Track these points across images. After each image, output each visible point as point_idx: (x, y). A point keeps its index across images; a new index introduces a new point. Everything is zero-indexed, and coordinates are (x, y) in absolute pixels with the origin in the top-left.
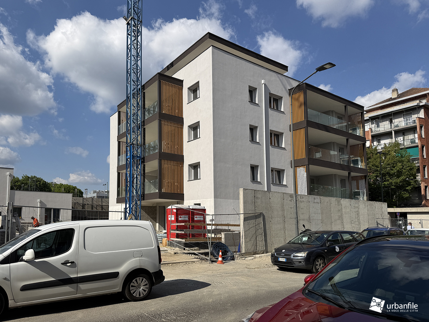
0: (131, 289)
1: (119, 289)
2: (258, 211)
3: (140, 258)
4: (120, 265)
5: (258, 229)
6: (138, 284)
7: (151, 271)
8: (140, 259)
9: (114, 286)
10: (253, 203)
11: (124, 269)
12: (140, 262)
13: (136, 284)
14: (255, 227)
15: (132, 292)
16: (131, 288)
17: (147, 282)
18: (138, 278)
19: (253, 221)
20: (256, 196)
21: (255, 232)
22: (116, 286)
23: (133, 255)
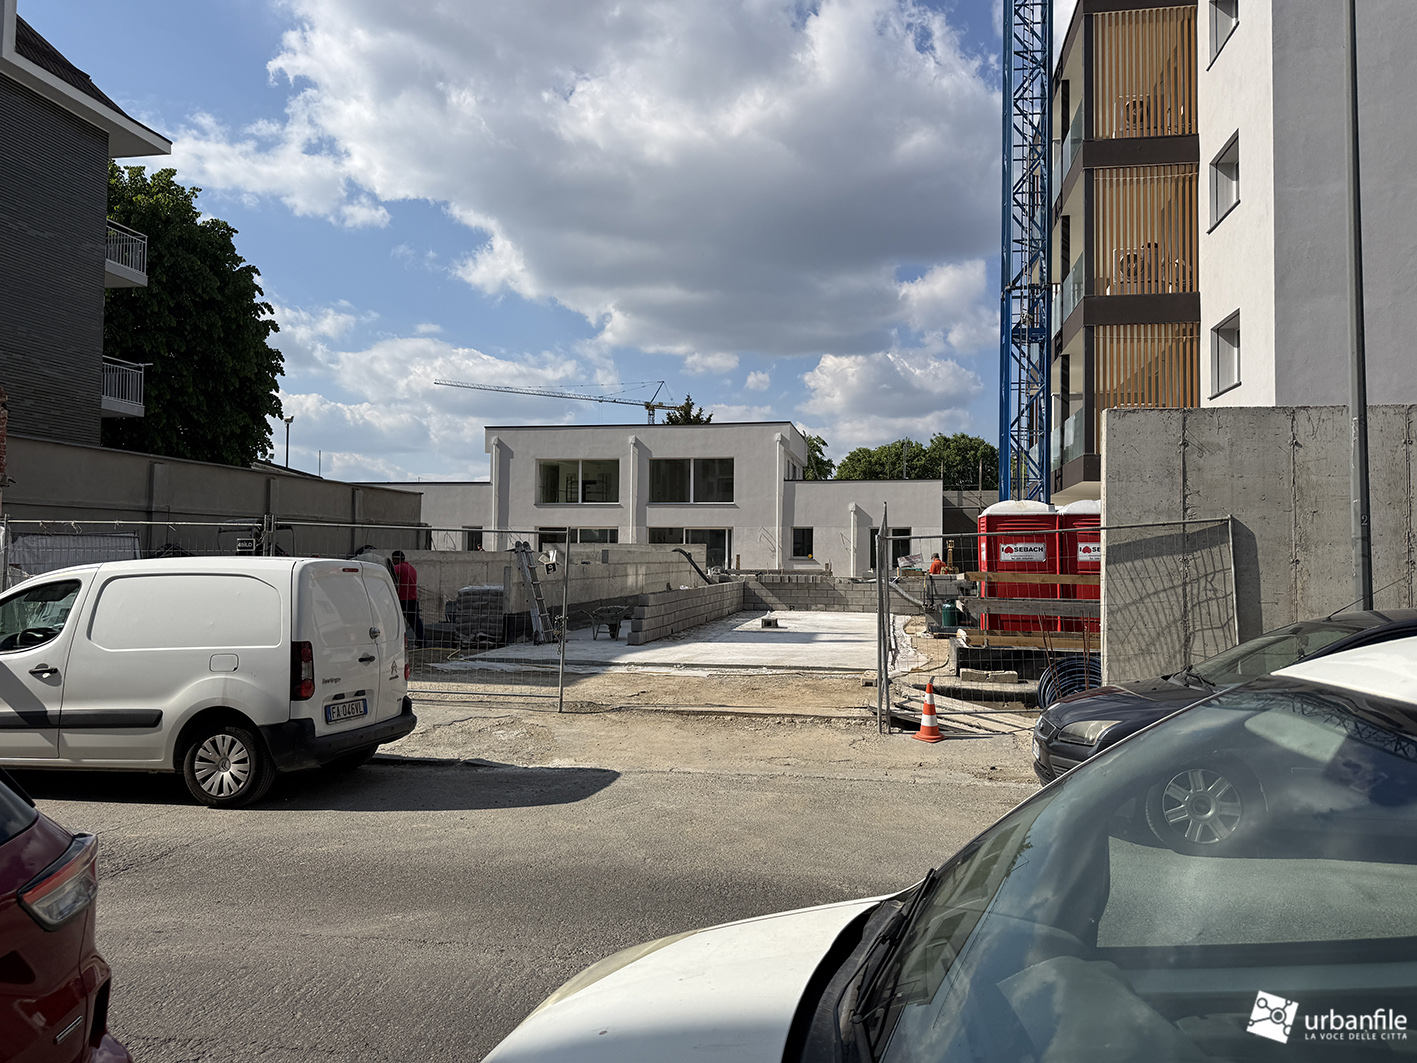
0: (196, 767)
1: (161, 760)
2: (1206, 513)
3: (228, 677)
4: (166, 691)
5: (1203, 597)
6: (219, 754)
7: (259, 720)
8: (226, 679)
9: (150, 752)
10: (1170, 474)
11: (176, 705)
12: (225, 688)
13: (212, 755)
14: (1180, 591)
15: (199, 775)
16: (197, 764)
17: (244, 754)
18: (219, 737)
19: (1170, 562)
20: (1193, 442)
21: (1178, 615)
22: (154, 753)
23: (210, 664)
